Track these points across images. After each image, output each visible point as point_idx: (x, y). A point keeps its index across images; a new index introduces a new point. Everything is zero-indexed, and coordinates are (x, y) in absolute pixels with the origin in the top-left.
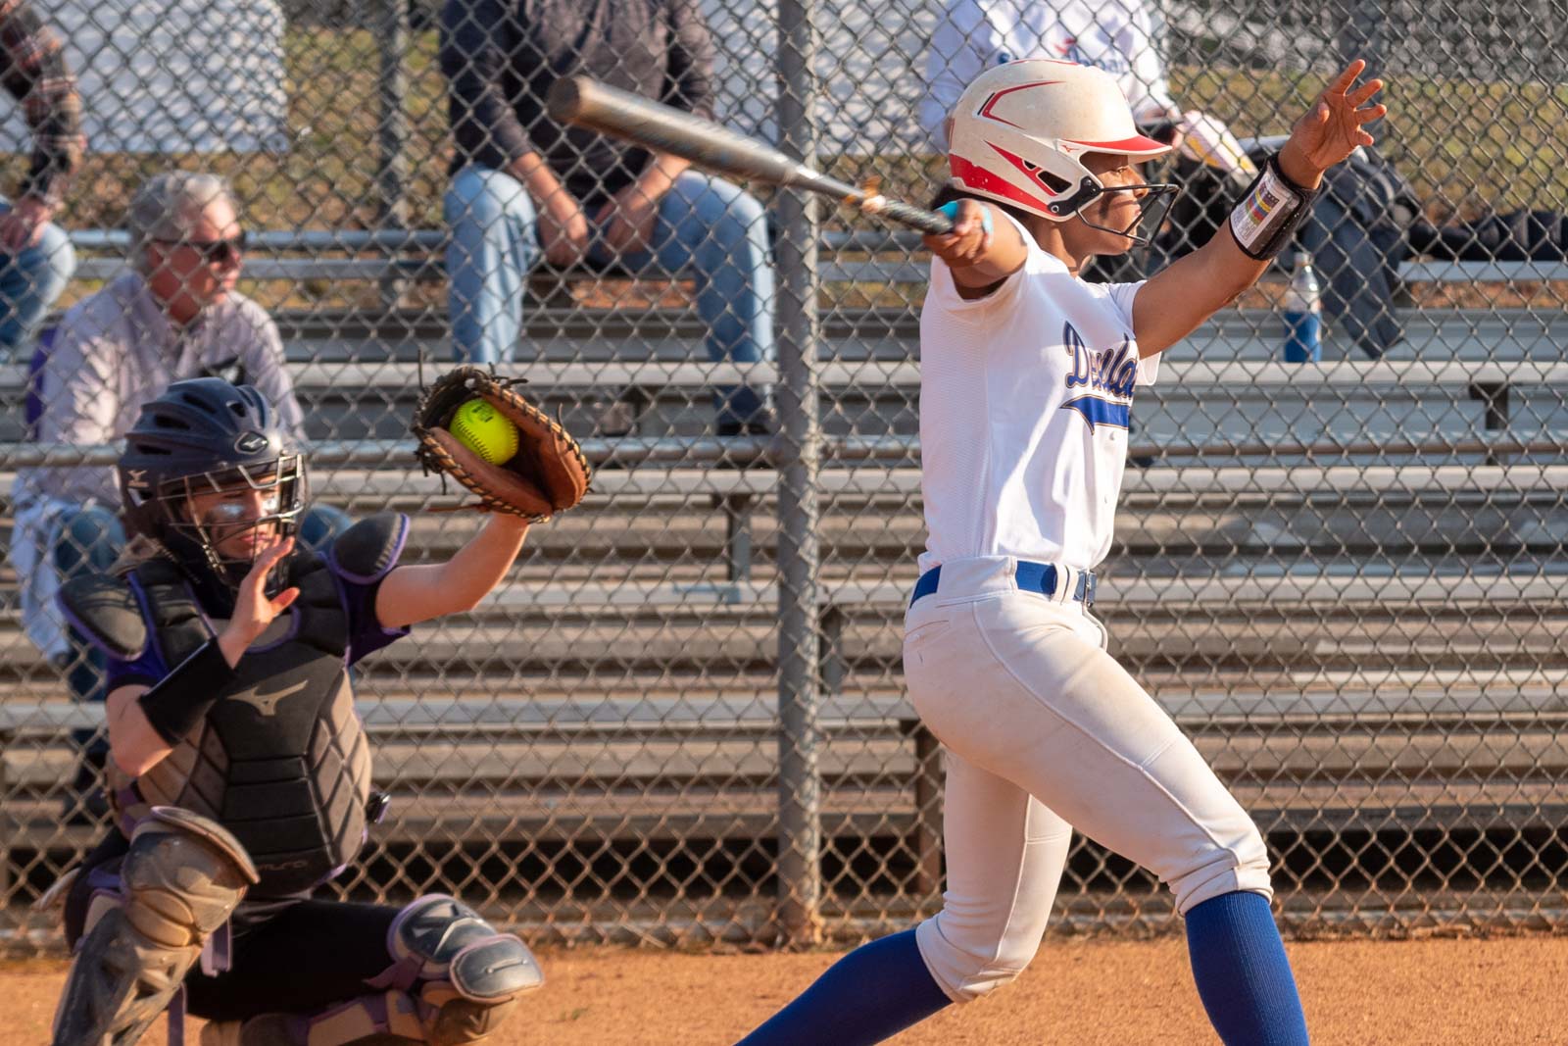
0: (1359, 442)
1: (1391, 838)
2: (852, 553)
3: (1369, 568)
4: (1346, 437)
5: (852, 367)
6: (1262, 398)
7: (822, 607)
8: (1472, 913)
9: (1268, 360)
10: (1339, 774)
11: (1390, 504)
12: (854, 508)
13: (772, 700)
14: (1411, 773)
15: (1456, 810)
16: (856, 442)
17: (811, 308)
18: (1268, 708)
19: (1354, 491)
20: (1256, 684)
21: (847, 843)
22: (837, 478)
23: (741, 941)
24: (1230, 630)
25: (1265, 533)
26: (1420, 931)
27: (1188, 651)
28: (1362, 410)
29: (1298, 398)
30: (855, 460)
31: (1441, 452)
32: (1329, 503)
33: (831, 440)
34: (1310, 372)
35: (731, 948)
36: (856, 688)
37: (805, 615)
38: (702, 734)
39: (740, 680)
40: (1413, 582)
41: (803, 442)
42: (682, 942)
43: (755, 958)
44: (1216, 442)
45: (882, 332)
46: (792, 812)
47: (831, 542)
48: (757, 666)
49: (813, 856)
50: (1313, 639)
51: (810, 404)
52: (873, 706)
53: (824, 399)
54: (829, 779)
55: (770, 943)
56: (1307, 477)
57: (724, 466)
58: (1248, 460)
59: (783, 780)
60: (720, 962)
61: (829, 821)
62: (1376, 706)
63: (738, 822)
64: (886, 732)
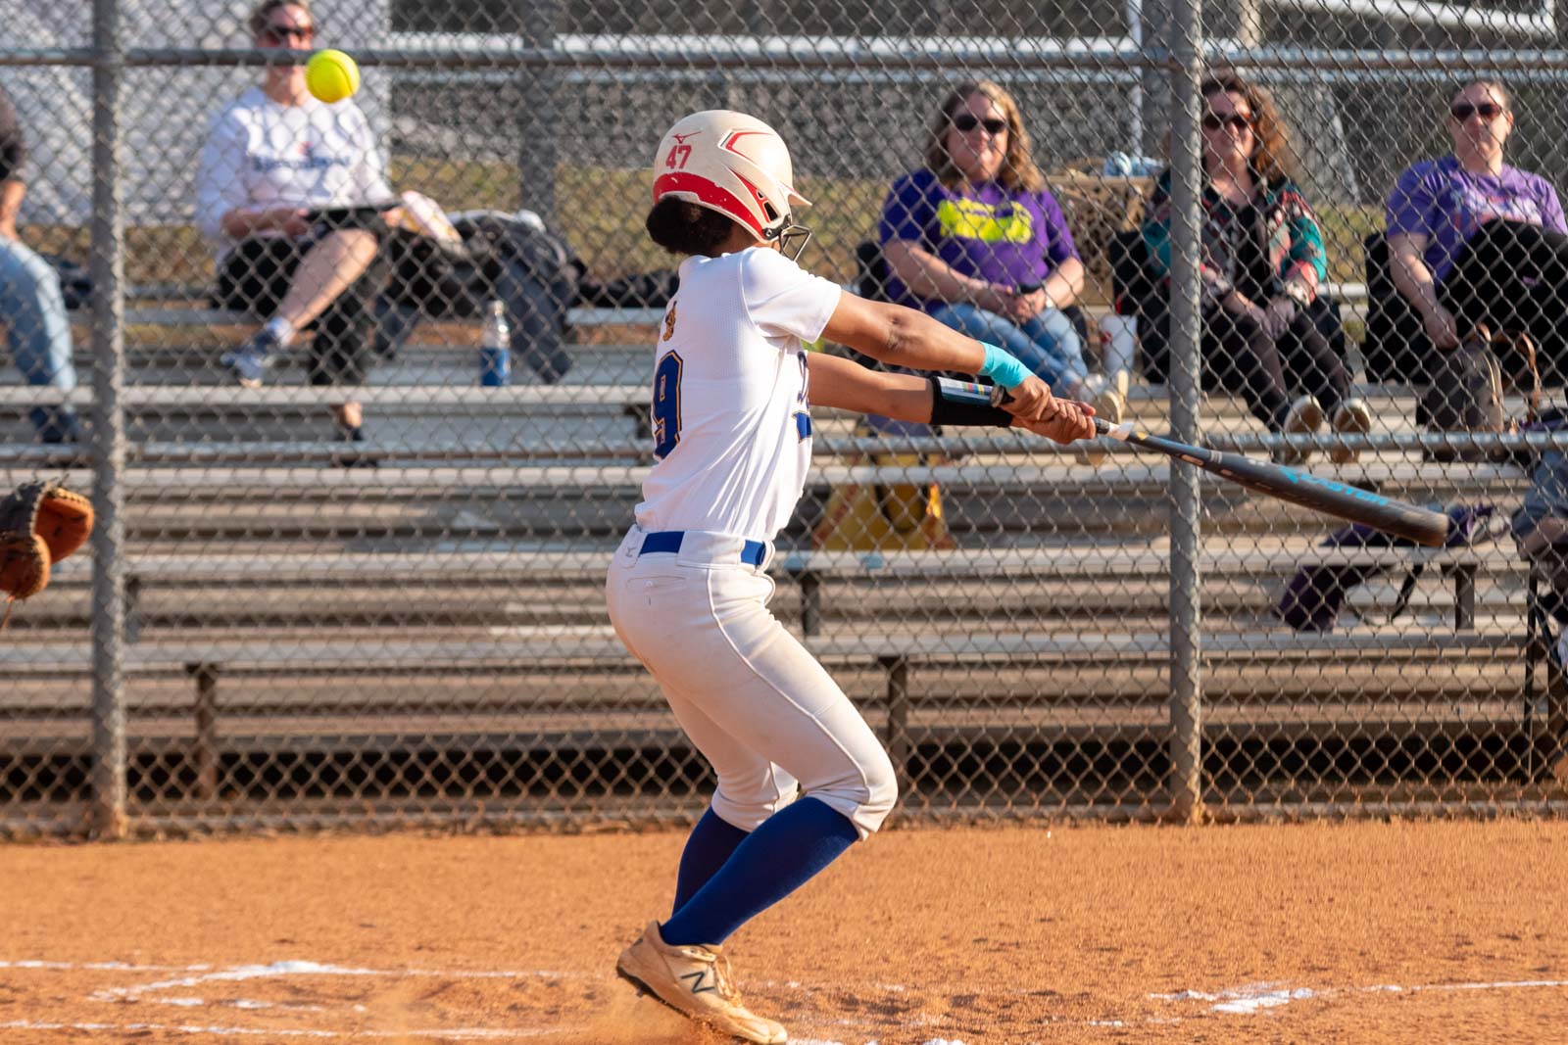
0: (543, 449)
1: (568, 755)
2: (150, 535)
3: (550, 546)
4: (533, 445)
5: (150, 390)
6: (467, 414)
7: (126, 576)
8: (630, 814)
9: (471, 384)
10: (527, 706)
11: (567, 497)
12: (151, 500)
13: (87, 649)
14: (583, 705)
15: (617, 734)
16: (154, 448)
17: (118, 344)
18: (470, 654)
19: (538, 487)
20: (462, 636)
21: (146, 759)
22: (137, 476)
23: (64, 835)
24: (443, 594)
25: (467, 519)
26: (589, 828)
27: (409, 610)
28: (544, 425)
29: (494, 414)
30: (151, 462)
31: (605, 457)
32: (520, 496)
33: (133, 446)
34: (504, 394)
35: (55, 840)
36: (151, 639)
37: (112, 583)
38: (34, 675)
39: (64, 632)
40: (584, 557)
41: (111, 449)
42: (19, 836)
43: (74, 850)
44: (432, 449)
45: (173, 363)
46: (103, 736)
47: (134, 525)
48: (76, 621)
49: (119, 769)
50: (505, 601)
51: (117, 419)
52: (165, 654)
53: (129, 416)
54: (132, 710)
55: (85, 837)
56: (502, 476)
57: (50, 466)
58: (457, 462)
59: (96, 710)
60: (49, 852)
61: (132, 742)
62: (555, 653)
63: (61, 744)
64: (175, 674)
